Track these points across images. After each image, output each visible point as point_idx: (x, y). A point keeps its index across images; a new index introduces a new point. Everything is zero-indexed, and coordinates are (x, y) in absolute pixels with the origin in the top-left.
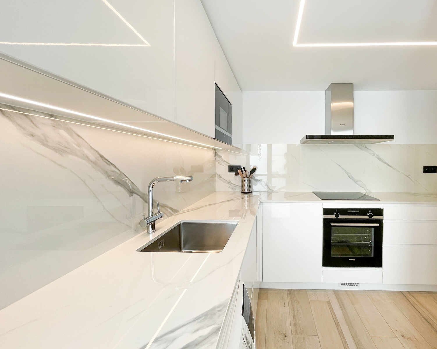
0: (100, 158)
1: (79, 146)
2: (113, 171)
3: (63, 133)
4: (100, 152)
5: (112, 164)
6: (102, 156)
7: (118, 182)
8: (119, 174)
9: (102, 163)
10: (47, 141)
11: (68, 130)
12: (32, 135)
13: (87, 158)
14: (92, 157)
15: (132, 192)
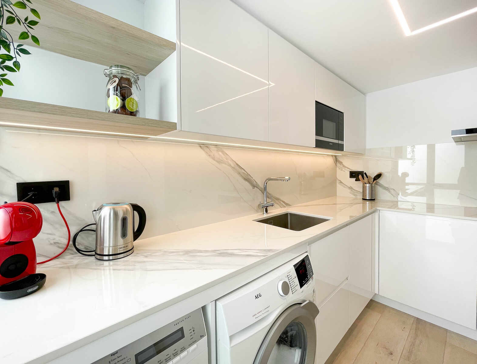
0: (236, 165)
1: (227, 159)
2: (244, 173)
3: (220, 153)
4: (236, 162)
5: (243, 169)
6: (237, 164)
7: (246, 180)
8: (247, 175)
9: (238, 168)
10: (215, 158)
11: (223, 152)
12: (210, 156)
13: (230, 165)
14: (233, 165)
15: (254, 186)
